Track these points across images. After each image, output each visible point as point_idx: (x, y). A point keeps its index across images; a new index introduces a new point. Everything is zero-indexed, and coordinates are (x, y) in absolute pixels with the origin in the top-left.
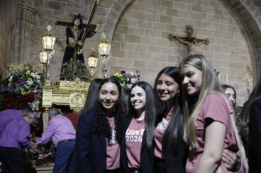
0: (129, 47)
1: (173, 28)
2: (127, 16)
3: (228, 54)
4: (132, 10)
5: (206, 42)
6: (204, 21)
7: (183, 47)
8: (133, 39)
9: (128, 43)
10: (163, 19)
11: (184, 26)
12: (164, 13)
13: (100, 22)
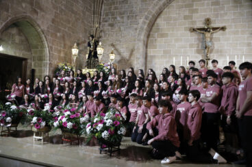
0: (160, 42)
1: (194, 22)
2: (159, 21)
3: (246, 36)
4: (162, 16)
5: (223, 29)
6: (222, 12)
7: (201, 36)
8: (162, 36)
9: (159, 39)
10: (186, 18)
11: (203, 19)
12: (187, 13)
13: (136, 29)
